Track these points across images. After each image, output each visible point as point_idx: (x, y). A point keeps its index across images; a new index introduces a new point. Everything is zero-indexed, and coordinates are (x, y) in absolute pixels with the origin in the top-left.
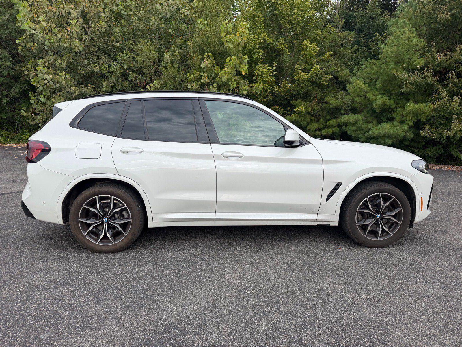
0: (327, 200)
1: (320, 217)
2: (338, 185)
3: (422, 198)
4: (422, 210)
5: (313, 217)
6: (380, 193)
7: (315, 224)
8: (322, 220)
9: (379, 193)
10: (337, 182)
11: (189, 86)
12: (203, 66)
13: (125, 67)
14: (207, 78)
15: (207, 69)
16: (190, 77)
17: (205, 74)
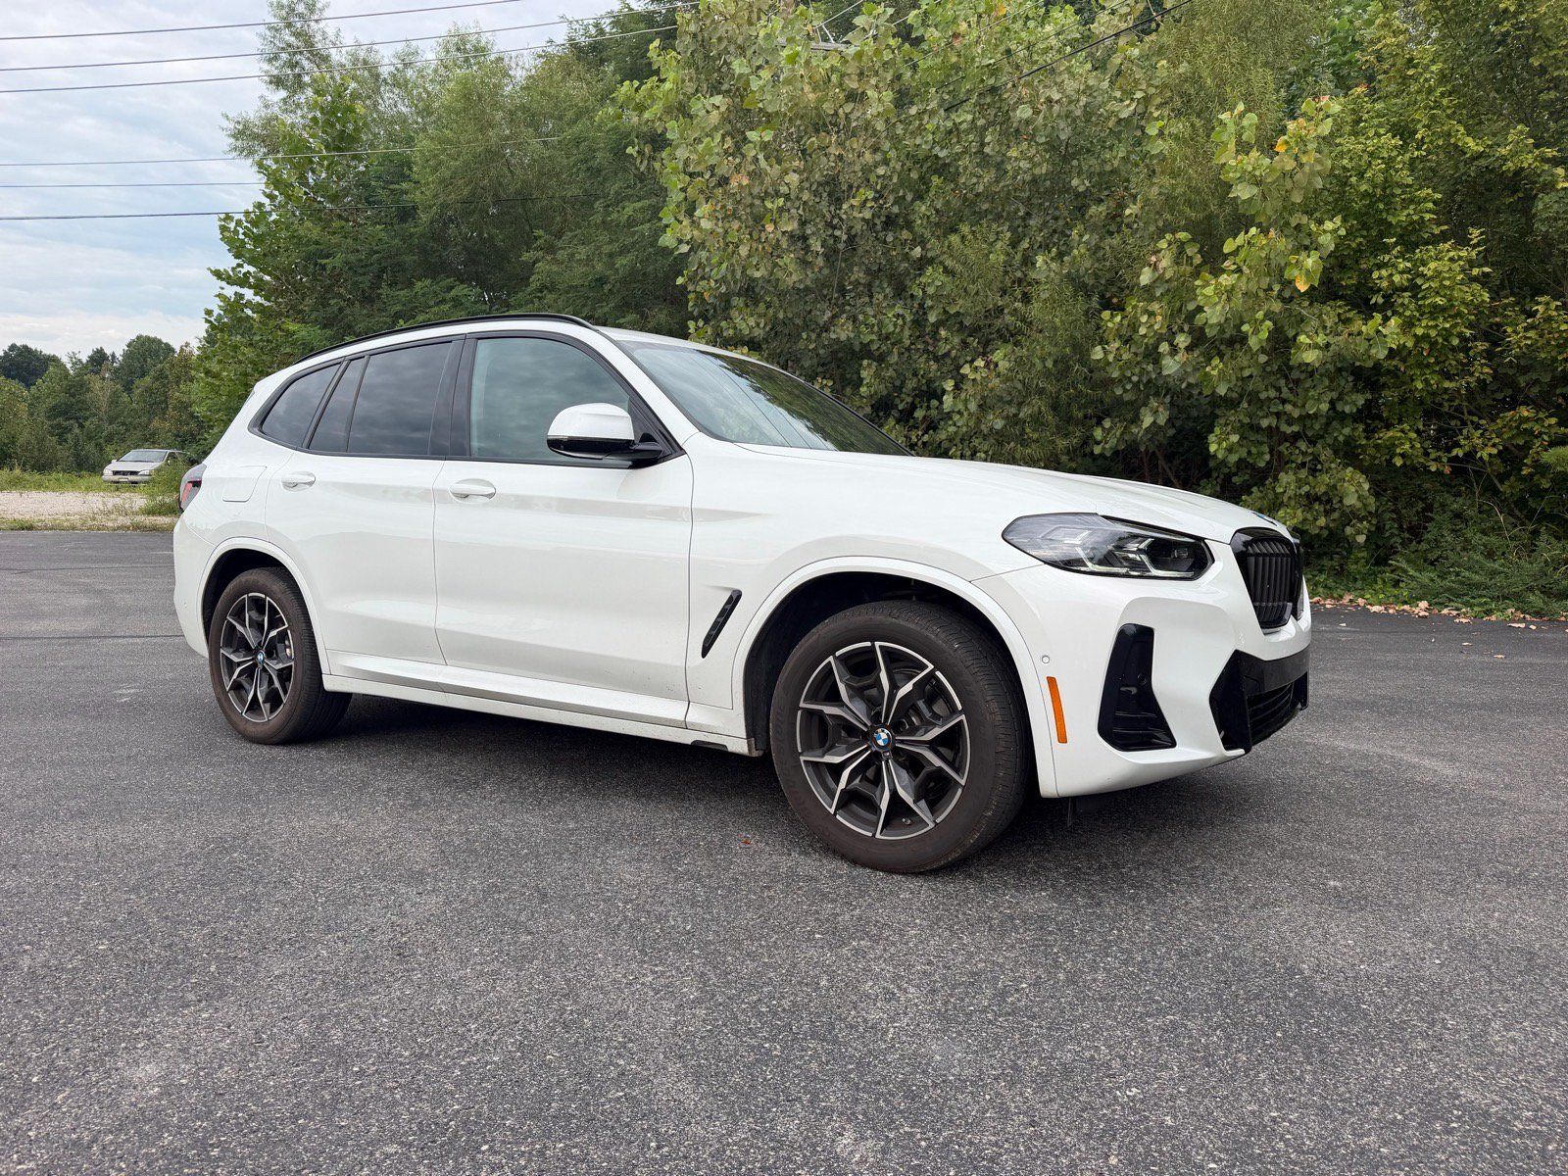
0: (705, 652)
1: (696, 716)
2: (734, 600)
3: (1052, 681)
4: (1062, 738)
5: (673, 710)
6: (878, 644)
7: (687, 738)
8: (701, 725)
9: (873, 641)
10: (726, 589)
11: (1097, 353)
12: (1145, 278)
13: (932, 318)
14: (1159, 318)
15: (1166, 286)
16: (1110, 325)
17: (1155, 307)
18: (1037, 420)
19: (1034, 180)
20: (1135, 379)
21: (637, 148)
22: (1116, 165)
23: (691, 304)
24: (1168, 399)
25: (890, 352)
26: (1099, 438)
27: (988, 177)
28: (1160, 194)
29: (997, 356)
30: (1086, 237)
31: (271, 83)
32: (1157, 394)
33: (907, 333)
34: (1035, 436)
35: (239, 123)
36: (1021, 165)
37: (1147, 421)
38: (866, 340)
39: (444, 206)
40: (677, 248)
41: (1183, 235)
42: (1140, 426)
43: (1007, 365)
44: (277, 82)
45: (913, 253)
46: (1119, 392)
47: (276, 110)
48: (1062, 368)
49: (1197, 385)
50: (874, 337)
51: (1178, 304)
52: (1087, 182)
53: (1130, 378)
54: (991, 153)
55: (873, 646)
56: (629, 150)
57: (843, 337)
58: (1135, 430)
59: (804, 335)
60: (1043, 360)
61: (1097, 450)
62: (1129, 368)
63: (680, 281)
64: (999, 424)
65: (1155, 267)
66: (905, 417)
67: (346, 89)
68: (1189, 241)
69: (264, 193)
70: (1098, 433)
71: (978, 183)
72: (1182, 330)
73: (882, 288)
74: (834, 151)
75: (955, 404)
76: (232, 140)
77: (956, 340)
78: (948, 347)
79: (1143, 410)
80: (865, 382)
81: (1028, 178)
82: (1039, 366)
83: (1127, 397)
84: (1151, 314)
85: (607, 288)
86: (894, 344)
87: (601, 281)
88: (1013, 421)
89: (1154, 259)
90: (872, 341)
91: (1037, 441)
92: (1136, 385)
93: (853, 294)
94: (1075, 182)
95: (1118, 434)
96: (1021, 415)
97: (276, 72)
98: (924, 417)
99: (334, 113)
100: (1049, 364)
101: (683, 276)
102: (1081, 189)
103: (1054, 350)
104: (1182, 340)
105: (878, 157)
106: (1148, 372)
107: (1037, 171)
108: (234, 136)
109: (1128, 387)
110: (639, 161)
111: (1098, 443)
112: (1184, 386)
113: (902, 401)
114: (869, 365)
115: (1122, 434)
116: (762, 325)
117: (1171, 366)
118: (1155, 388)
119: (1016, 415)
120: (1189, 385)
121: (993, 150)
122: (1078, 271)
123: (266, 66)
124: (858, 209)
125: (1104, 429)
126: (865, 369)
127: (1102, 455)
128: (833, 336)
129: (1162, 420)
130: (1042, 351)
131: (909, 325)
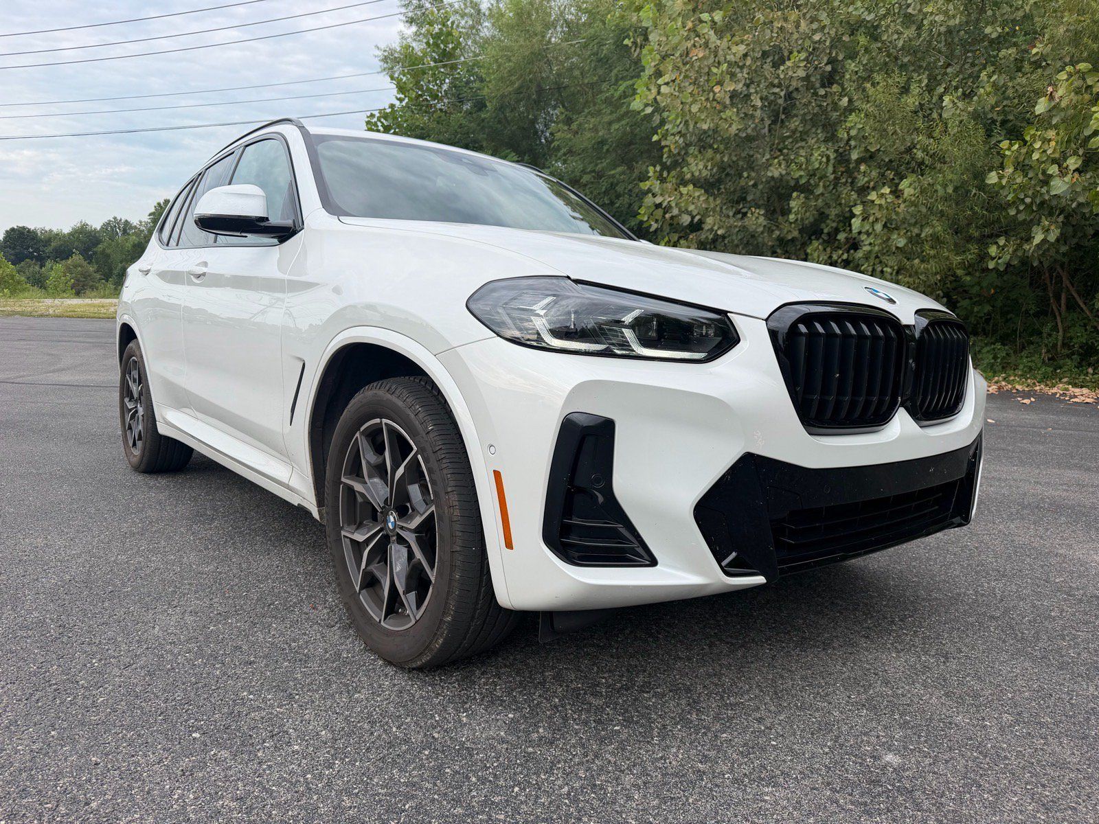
3: (497, 475)
4: (509, 545)
10: (299, 359)
11: (992, 178)
12: (1041, 107)
13: (854, 156)
14: (1053, 144)
15: (1063, 114)
16: (1007, 153)
17: (1051, 134)
18: (936, 240)
19: (949, 31)
20: (1028, 200)
21: (632, 40)
22: (1027, 11)
23: (665, 156)
24: (1061, 218)
25: (817, 185)
26: (993, 254)
27: (910, 32)
28: (1067, 30)
29: (904, 185)
30: (995, 77)
31: (407, 22)
32: (1051, 214)
33: (830, 169)
34: (932, 252)
35: (385, 51)
36: (937, 19)
37: (1038, 238)
38: (797, 175)
39: (503, 96)
40: (643, 110)
41: (1082, 66)
42: (1032, 243)
43: (912, 191)
44: (411, 21)
45: (841, 103)
46: (1012, 212)
47: (409, 40)
48: (961, 191)
49: (1088, 204)
50: (802, 173)
51: (1076, 131)
52: (999, 30)
53: (1023, 200)
54: (913, 13)
55: (381, 422)
56: (626, 42)
57: (776, 174)
58: (1026, 247)
59: (745, 174)
60: (945, 186)
61: (991, 265)
62: (1022, 191)
63: (655, 138)
64: (901, 242)
65: (1051, 97)
66: (831, 240)
67: (448, 20)
68: (1090, 71)
69: (396, 97)
70: (993, 250)
71: (899, 38)
72: (1075, 153)
73: (817, 134)
74: (777, 25)
75: (862, 226)
76: (382, 63)
77: (874, 174)
78: (866, 179)
79: (1035, 229)
80: (793, 211)
81: (943, 29)
82: (941, 192)
83: (1021, 217)
84: (1047, 141)
85: (605, 148)
86: (821, 178)
87: (602, 142)
88: (915, 240)
89: (1050, 89)
90: (801, 176)
91: (934, 257)
92: (1029, 206)
93: (790, 140)
94: (988, 30)
95: (1011, 250)
96: (923, 235)
97: (410, 14)
98: (847, 238)
99: (439, 37)
100: (950, 190)
101: (657, 134)
102: (994, 36)
103: (955, 177)
104: (1073, 163)
105: (815, 26)
106: (1041, 194)
107: (951, 23)
108: (382, 60)
109: (1021, 208)
110: (633, 49)
111: (993, 259)
112: (1074, 205)
113: (827, 226)
114: (798, 197)
115: (1015, 251)
116: (709, 168)
117: (1059, 186)
118: (1048, 208)
119: (918, 235)
120: (1080, 205)
121: (914, 10)
122: (983, 108)
123: (403, 10)
124: (795, 69)
125: (999, 247)
126: (794, 200)
127: (995, 269)
128: (770, 174)
129: (1052, 238)
130: (944, 180)
131: (832, 162)
